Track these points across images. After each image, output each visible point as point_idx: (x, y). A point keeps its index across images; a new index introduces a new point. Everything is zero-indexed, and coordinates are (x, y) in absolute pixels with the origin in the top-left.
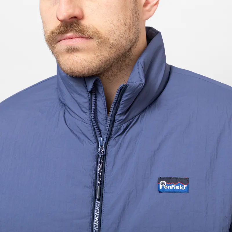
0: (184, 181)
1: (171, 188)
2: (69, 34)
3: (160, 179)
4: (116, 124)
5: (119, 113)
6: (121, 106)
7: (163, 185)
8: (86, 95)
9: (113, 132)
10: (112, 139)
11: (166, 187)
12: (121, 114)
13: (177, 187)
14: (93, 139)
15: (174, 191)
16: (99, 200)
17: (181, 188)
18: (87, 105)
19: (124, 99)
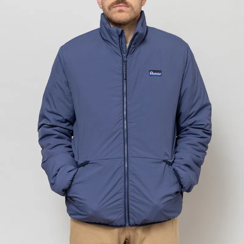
0: (160, 72)
1: (155, 74)
2: (121, 4)
3: (150, 71)
4: (131, 49)
5: (133, 44)
6: (134, 41)
7: (152, 73)
8: (118, 37)
9: (129, 52)
10: (129, 55)
11: (153, 74)
12: (133, 45)
13: (157, 74)
14: (121, 55)
15: (156, 75)
16: (125, 79)
17: (159, 74)
18: (118, 41)
19: (136, 38)
